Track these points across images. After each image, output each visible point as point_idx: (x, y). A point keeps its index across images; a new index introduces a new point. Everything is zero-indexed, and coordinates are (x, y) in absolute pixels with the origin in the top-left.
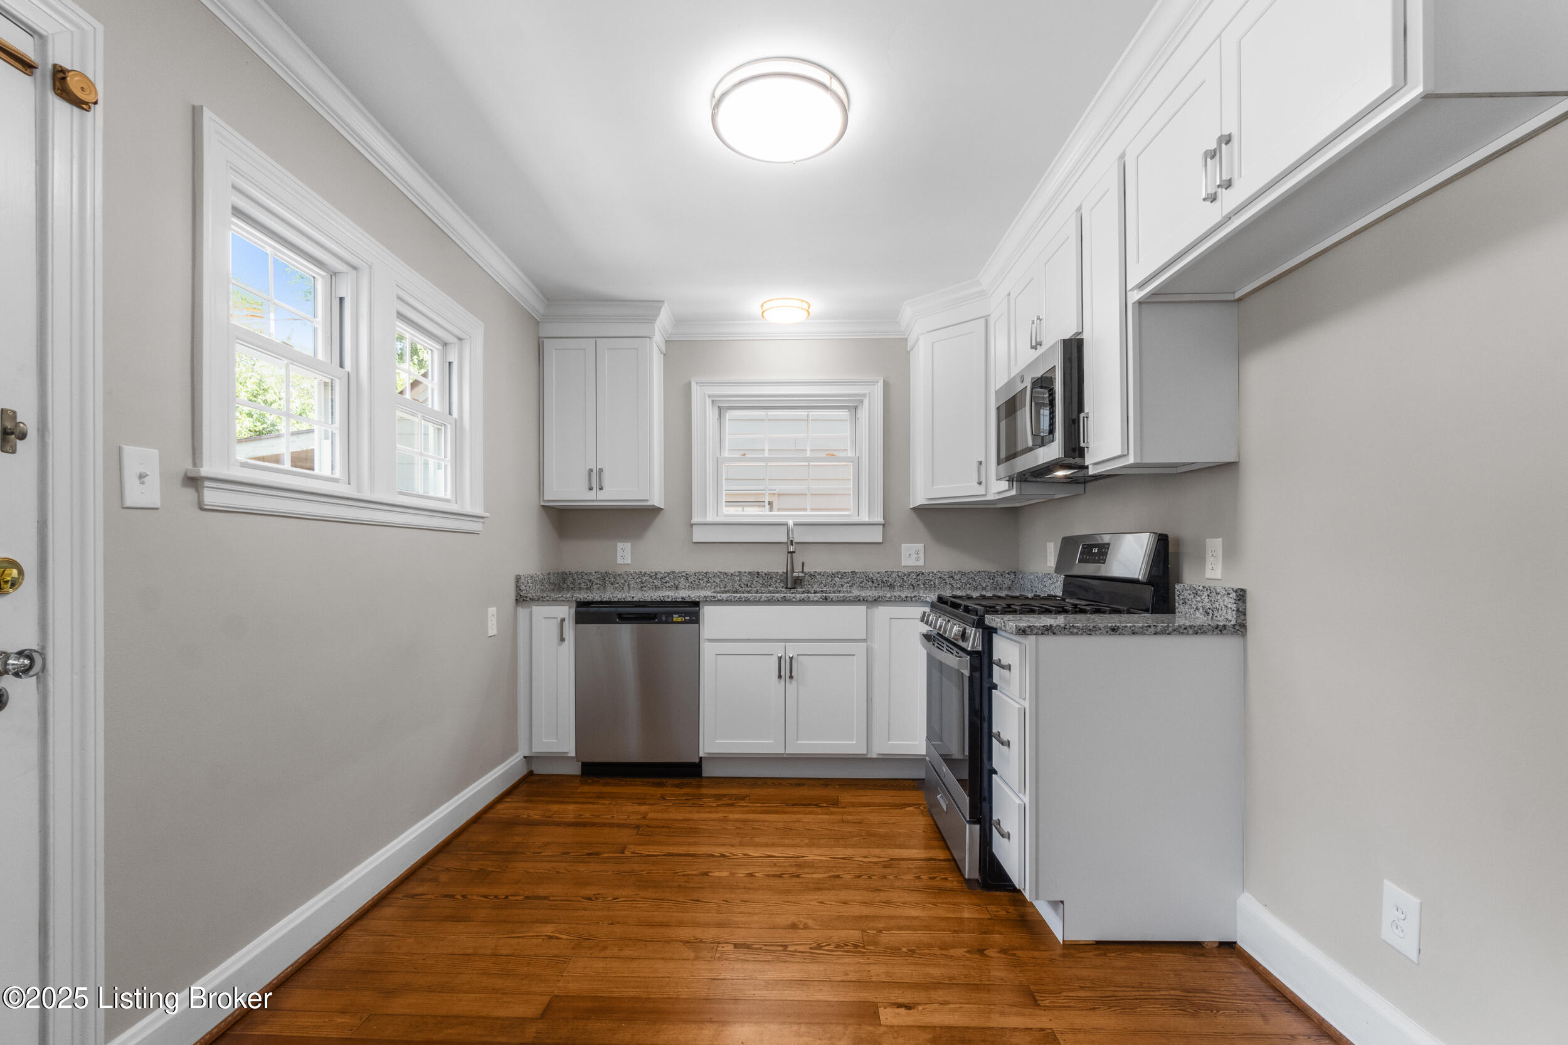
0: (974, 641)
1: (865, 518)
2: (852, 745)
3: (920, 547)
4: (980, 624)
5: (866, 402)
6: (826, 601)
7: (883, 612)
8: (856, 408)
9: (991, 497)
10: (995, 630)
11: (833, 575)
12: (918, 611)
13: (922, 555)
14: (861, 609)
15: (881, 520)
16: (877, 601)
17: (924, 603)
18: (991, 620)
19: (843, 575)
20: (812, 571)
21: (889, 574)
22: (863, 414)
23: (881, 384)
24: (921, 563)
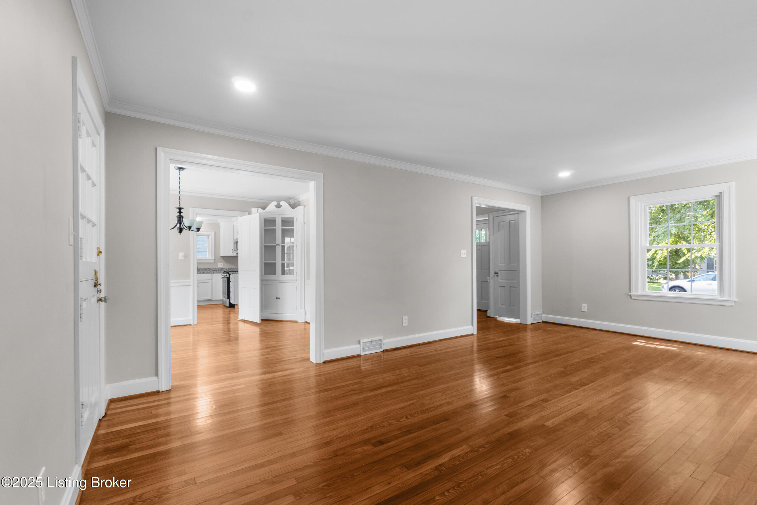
0: (228, 276)
1: (211, 258)
2: (209, 298)
3: (222, 263)
4: (229, 274)
5: (211, 235)
6: (204, 273)
7: (215, 275)
8: (208, 236)
9: (234, 255)
10: (230, 274)
11: (204, 269)
12: (220, 274)
13: (222, 265)
14: (211, 274)
15: (214, 258)
16: (213, 273)
17: (222, 273)
18: (230, 273)
19: (206, 269)
20: (199, 268)
21: (216, 269)
22: (210, 237)
23: (214, 232)
24: (222, 267)
